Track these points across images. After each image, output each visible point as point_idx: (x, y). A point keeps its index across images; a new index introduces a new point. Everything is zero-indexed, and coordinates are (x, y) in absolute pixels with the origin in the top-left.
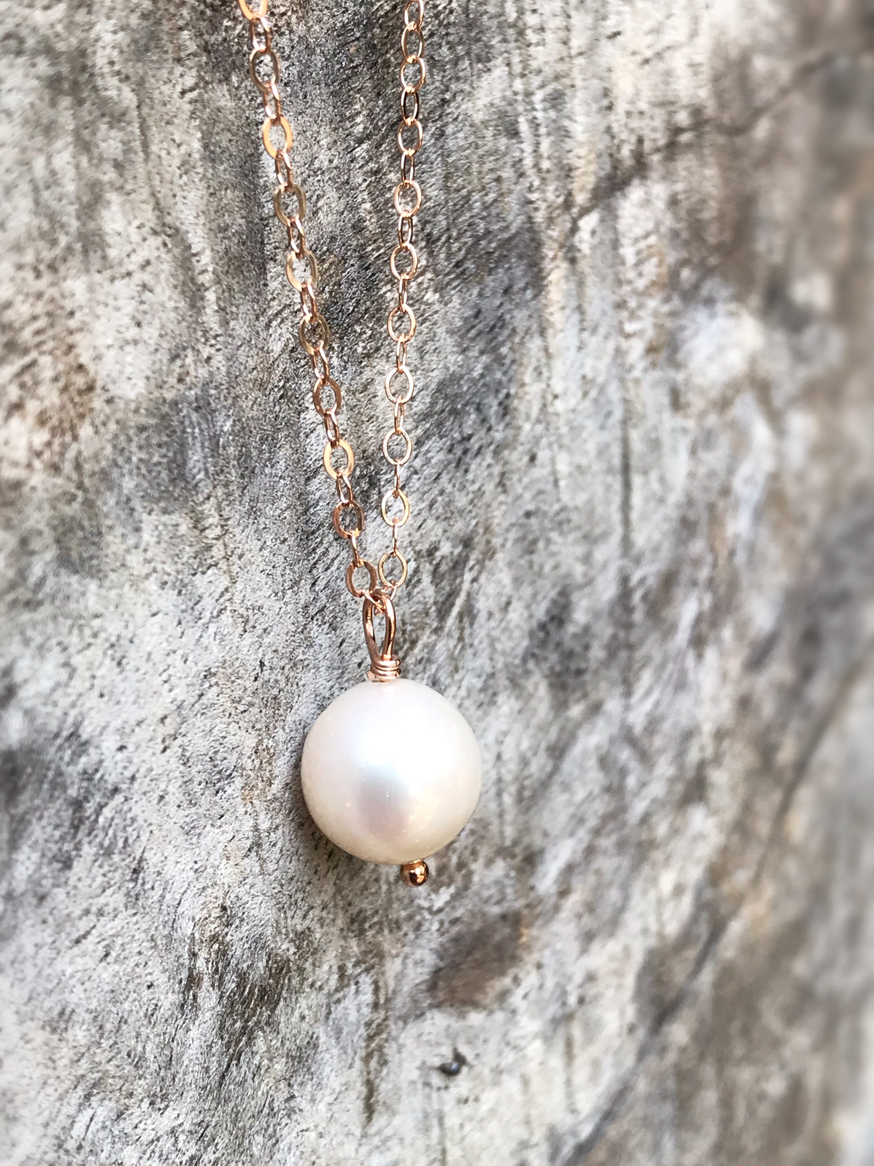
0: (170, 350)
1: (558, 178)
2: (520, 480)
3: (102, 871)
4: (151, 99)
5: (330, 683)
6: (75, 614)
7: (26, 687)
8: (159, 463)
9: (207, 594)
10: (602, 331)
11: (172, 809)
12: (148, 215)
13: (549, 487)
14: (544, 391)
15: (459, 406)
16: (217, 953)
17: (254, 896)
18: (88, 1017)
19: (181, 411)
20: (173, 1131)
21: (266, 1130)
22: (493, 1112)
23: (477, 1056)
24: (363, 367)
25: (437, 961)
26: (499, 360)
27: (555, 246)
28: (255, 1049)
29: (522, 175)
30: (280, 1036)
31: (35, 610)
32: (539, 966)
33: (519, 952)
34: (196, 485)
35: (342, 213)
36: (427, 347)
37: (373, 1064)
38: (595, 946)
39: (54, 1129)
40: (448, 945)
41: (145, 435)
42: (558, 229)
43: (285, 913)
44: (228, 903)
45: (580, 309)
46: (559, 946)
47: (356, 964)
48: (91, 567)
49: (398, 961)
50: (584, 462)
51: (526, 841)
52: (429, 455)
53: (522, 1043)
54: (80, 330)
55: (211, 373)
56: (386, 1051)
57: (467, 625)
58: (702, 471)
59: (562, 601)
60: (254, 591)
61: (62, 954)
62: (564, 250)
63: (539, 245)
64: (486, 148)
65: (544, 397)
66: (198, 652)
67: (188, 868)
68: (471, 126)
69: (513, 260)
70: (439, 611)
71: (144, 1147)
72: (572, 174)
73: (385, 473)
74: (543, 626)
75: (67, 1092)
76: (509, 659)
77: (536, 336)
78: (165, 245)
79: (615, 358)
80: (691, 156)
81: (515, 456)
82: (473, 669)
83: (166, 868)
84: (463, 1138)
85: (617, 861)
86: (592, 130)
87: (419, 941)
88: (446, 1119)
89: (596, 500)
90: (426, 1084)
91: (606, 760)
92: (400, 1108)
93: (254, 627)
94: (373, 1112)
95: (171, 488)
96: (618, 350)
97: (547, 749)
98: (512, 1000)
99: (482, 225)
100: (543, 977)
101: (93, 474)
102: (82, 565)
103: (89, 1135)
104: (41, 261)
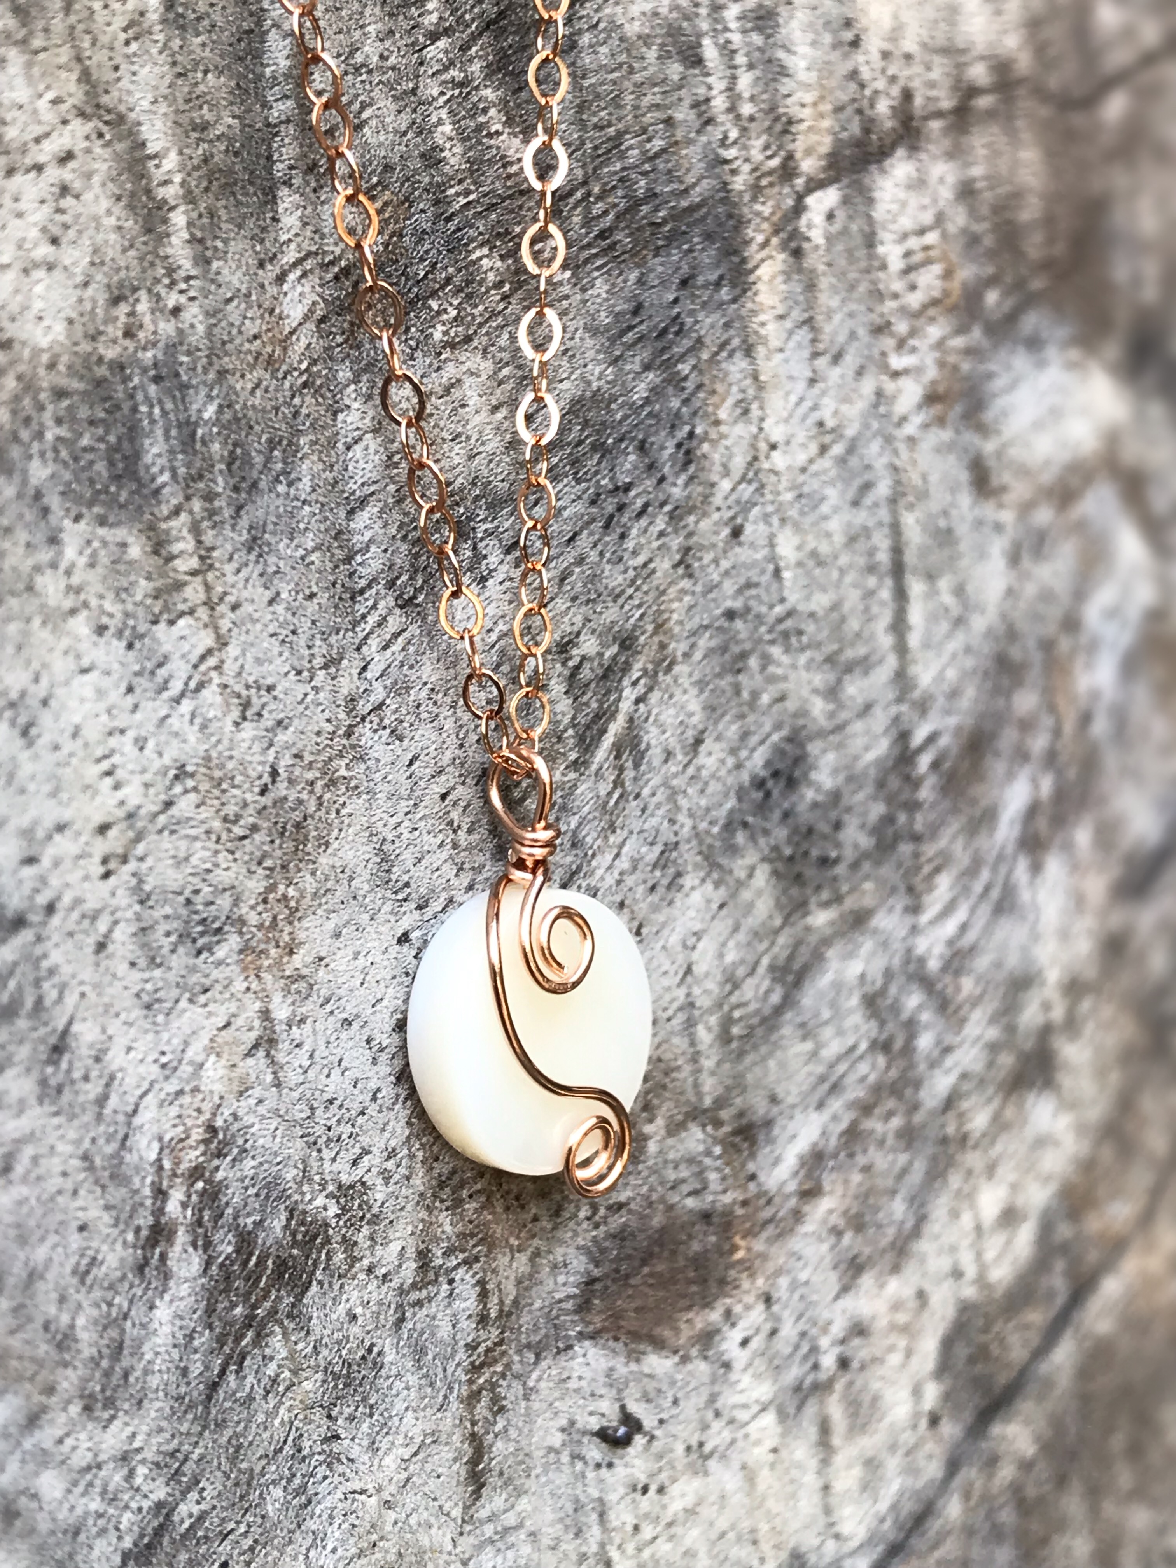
0: (109, 286)
1: (769, 130)
2: (716, 561)
5: (395, 820)
8: (92, 449)
9: (178, 655)
10: (850, 361)
11: (122, 968)
12: (69, 84)
13: (765, 579)
14: (756, 437)
15: (610, 441)
16: (201, 1195)
17: (263, 1117)
19: (130, 378)
20: (125, 1458)
21: (289, 1481)
22: (691, 1512)
23: (661, 1422)
24: (446, 361)
25: (591, 1267)
26: (677, 382)
27: (765, 226)
28: (268, 1351)
29: (709, 121)
30: (312, 1338)
33: (733, 1274)
34: (157, 492)
35: (405, 134)
37: (482, 1409)
38: (867, 1280)
40: (607, 1244)
41: (66, 403)
42: (770, 203)
43: (319, 1151)
44: (219, 1123)
46: (803, 1276)
47: (450, 1252)
49: (523, 1258)
50: (824, 548)
51: (738, 1102)
52: (559, 504)
53: (743, 1415)
55: (180, 332)
56: (502, 1391)
57: (629, 764)
58: (1030, 590)
59: (792, 750)
60: (258, 661)
62: (783, 235)
63: (740, 223)
64: (646, 74)
65: (754, 447)
66: (163, 738)
67: (150, 1059)
68: (621, 39)
69: (696, 240)
70: (581, 739)
71: (75, 1475)
72: (793, 129)
73: (484, 521)
74: (759, 784)
76: (703, 826)
77: (738, 355)
78: (101, 135)
79: (876, 406)
80: (995, 129)
81: (705, 525)
82: (641, 832)
83: (110, 1054)
84: (639, 1550)
85: (903, 1158)
86: (825, 69)
87: (559, 1234)
88: (612, 1515)
89: (847, 607)
90: (576, 1457)
91: (879, 1001)
92: (531, 1484)
93: (259, 715)
94: (483, 1485)
95: (113, 489)
96: (879, 394)
97: (772, 968)
98: (724, 1346)
99: (642, 183)
100: (778, 1319)
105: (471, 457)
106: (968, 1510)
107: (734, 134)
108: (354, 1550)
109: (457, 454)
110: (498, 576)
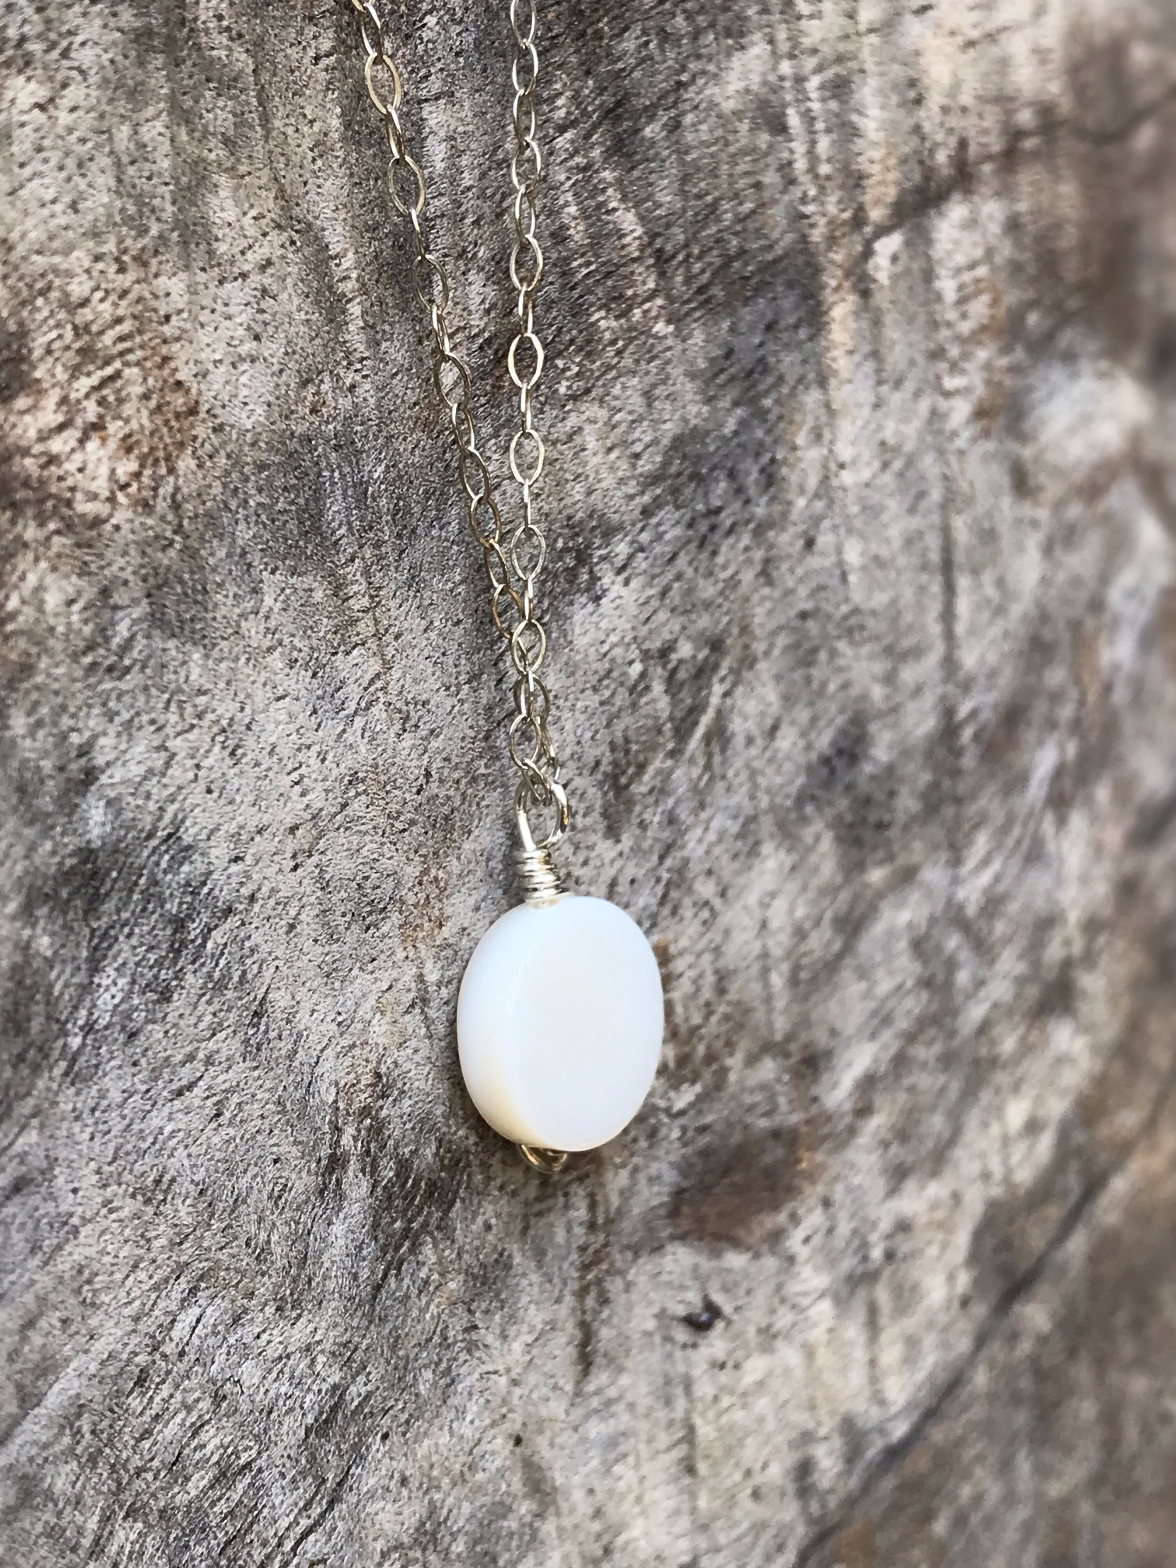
0: (299, 372)
1: (842, 187)
2: (792, 571)
3: (211, 1009)
4: (273, 63)
6: (172, 686)
7: (108, 772)
8: (286, 511)
9: (352, 680)
10: (910, 386)
11: (306, 943)
12: (268, 202)
13: (835, 581)
14: (826, 459)
15: (705, 471)
16: (369, 1130)
17: (418, 1064)
18: (193, 1191)
19: (315, 448)
20: (308, 1349)
21: (437, 1364)
22: (761, 1385)
23: (738, 1309)
24: (569, 412)
25: (680, 1179)
26: (761, 414)
27: (839, 273)
28: (421, 1258)
29: (792, 182)
30: (456, 1246)
31: (120, 678)
32: (827, 1203)
33: (796, 1182)
34: (336, 543)
36: (657, 392)
37: (590, 1301)
38: (910, 1185)
39: (150, 1325)
40: (694, 1159)
41: (265, 474)
42: (843, 252)
44: (383, 1069)
45: (875, 355)
46: (857, 1181)
47: (565, 1171)
48: (193, 632)
49: (624, 1174)
50: (885, 552)
51: (804, 1037)
52: (662, 529)
53: (805, 1302)
54: (178, 339)
55: (355, 405)
56: (608, 1285)
57: (717, 750)
58: (1061, 577)
59: (854, 731)
60: (415, 681)
61: (158, 1106)
62: (854, 278)
63: (817, 270)
64: (739, 145)
65: (825, 467)
66: (339, 750)
67: (329, 1019)
68: (719, 116)
69: (780, 289)
70: (677, 729)
71: (269, 1364)
72: (863, 183)
73: (599, 548)
74: (826, 761)
75: (166, 1281)
76: (778, 800)
77: (814, 387)
78: (293, 243)
79: (930, 423)
80: (1038, 168)
81: (784, 538)
82: (726, 808)
83: (298, 1017)
84: (719, 1415)
85: (942, 1079)
86: (891, 126)
87: (654, 1152)
88: (694, 1387)
89: (902, 603)
90: (667, 1339)
91: (923, 945)
92: (629, 1363)
93: (416, 726)
94: (590, 1364)
95: (301, 543)
96: (934, 412)
97: (834, 920)
98: (788, 1244)
99: (734, 243)
100: (834, 1219)
101: (196, 516)
102: (182, 628)
103: (195, 1341)
104: (125, 251)
105: (589, 493)
106: (993, 1380)
108: (488, 1421)
109: (577, 491)
110: (611, 595)
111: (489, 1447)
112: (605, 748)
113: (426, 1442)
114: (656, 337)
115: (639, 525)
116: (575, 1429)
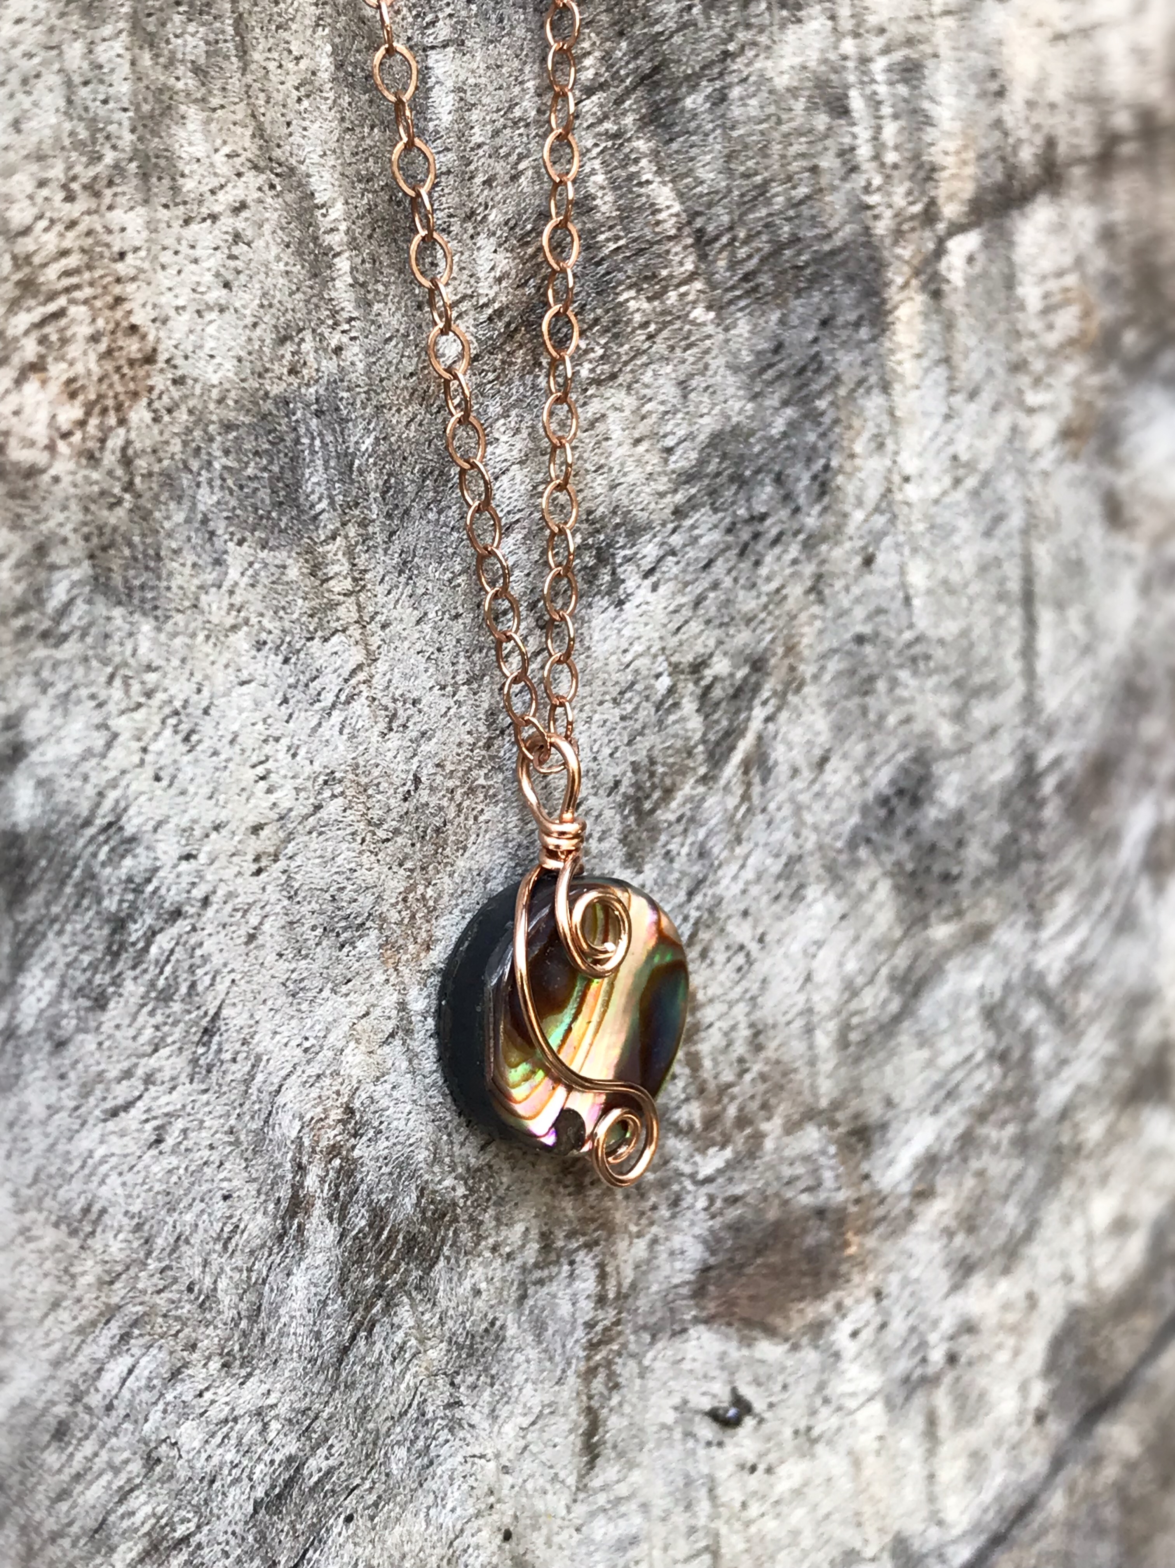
0: (276, 327)
1: (912, 177)
2: (847, 589)
3: (153, 1021)
6: (117, 660)
7: (40, 749)
8: (256, 478)
9: (330, 669)
10: (987, 397)
11: (268, 957)
12: (244, 139)
13: (897, 605)
14: (890, 471)
15: (748, 473)
16: (338, 1171)
17: (397, 1102)
18: (128, 1223)
19: (293, 412)
20: (259, 1413)
21: (412, 1442)
22: (798, 1493)
23: (771, 1406)
24: (591, 397)
25: (707, 1255)
26: (814, 417)
27: (906, 269)
28: (396, 1320)
29: (854, 169)
30: (438, 1310)
31: (56, 646)
33: (844, 1268)
34: (315, 518)
36: (694, 383)
37: (598, 1384)
38: (977, 1280)
39: (71, 1372)
40: (722, 1234)
41: (233, 435)
42: (911, 247)
43: (449, 1135)
44: (357, 1104)
45: (946, 361)
46: (915, 1273)
47: (571, 1235)
48: (143, 601)
49: (641, 1244)
50: (955, 577)
51: (854, 1105)
52: (696, 532)
53: (852, 1404)
54: (133, 279)
55: (342, 370)
56: (618, 1369)
57: (757, 780)
58: (1160, 620)
59: (917, 770)
60: (405, 676)
61: (88, 1126)
62: (923, 277)
63: (880, 266)
64: (793, 124)
65: (888, 480)
66: (313, 746)
67: (294, 1043)
68: (771, 92)
69: (837, 282)
70: (710, 754)
71: (212, 1427)
72: (936, 176)
73: (623, 547)
74: (884, 801)
75: (94, 1324)
76: (828, 840)
77: (876, 391)
78: (272, 187)
79: (1010, 441)
80: (1137, 175)
81: (837, 553)
82: (766, 844)
83: (257, 1037)
84: (748, 1524)
85: (1017, 1165)
86: (970, 119)
87: (677, 1222)
88: (720, 1491)
89: (975, 635)
90: (688, 1434)
91: (997, 1014)
93: (405, 726)
94: (597, 1456)
95: (274, 514)
96: (1014, 429)
97: (892, 978)
98: (833, 1337)
99: (786, 229)
100: (887, 1313)
101: (150, 474)
102: (129, 596)
103: (126, 1394)
104: (74, 178)
105: (613, 487)
106: (1072, 1507)
107: (877, 181)
108: (472, 1511)
109: (599, 484)
110: (635, 600)
111: (473, 1541)
112: (625, 766)
113: (398, 1529)
114: (693, 323)
115: (670, 526)
116: (578, 1530)
